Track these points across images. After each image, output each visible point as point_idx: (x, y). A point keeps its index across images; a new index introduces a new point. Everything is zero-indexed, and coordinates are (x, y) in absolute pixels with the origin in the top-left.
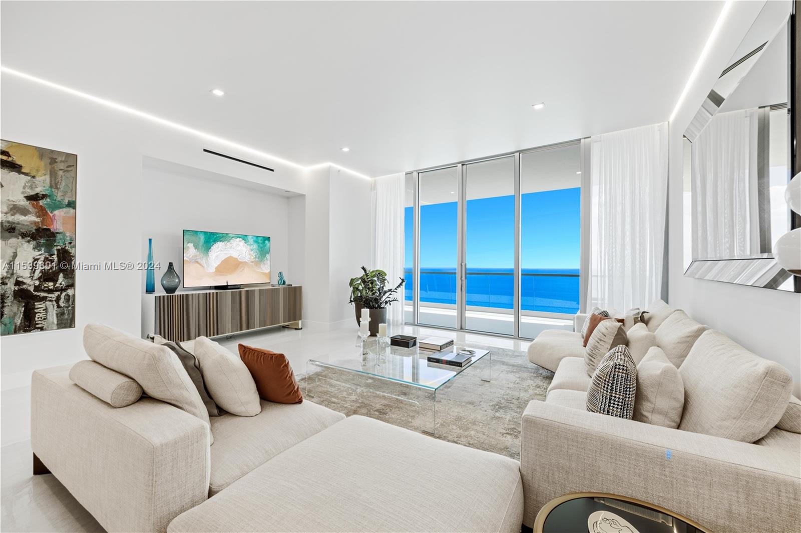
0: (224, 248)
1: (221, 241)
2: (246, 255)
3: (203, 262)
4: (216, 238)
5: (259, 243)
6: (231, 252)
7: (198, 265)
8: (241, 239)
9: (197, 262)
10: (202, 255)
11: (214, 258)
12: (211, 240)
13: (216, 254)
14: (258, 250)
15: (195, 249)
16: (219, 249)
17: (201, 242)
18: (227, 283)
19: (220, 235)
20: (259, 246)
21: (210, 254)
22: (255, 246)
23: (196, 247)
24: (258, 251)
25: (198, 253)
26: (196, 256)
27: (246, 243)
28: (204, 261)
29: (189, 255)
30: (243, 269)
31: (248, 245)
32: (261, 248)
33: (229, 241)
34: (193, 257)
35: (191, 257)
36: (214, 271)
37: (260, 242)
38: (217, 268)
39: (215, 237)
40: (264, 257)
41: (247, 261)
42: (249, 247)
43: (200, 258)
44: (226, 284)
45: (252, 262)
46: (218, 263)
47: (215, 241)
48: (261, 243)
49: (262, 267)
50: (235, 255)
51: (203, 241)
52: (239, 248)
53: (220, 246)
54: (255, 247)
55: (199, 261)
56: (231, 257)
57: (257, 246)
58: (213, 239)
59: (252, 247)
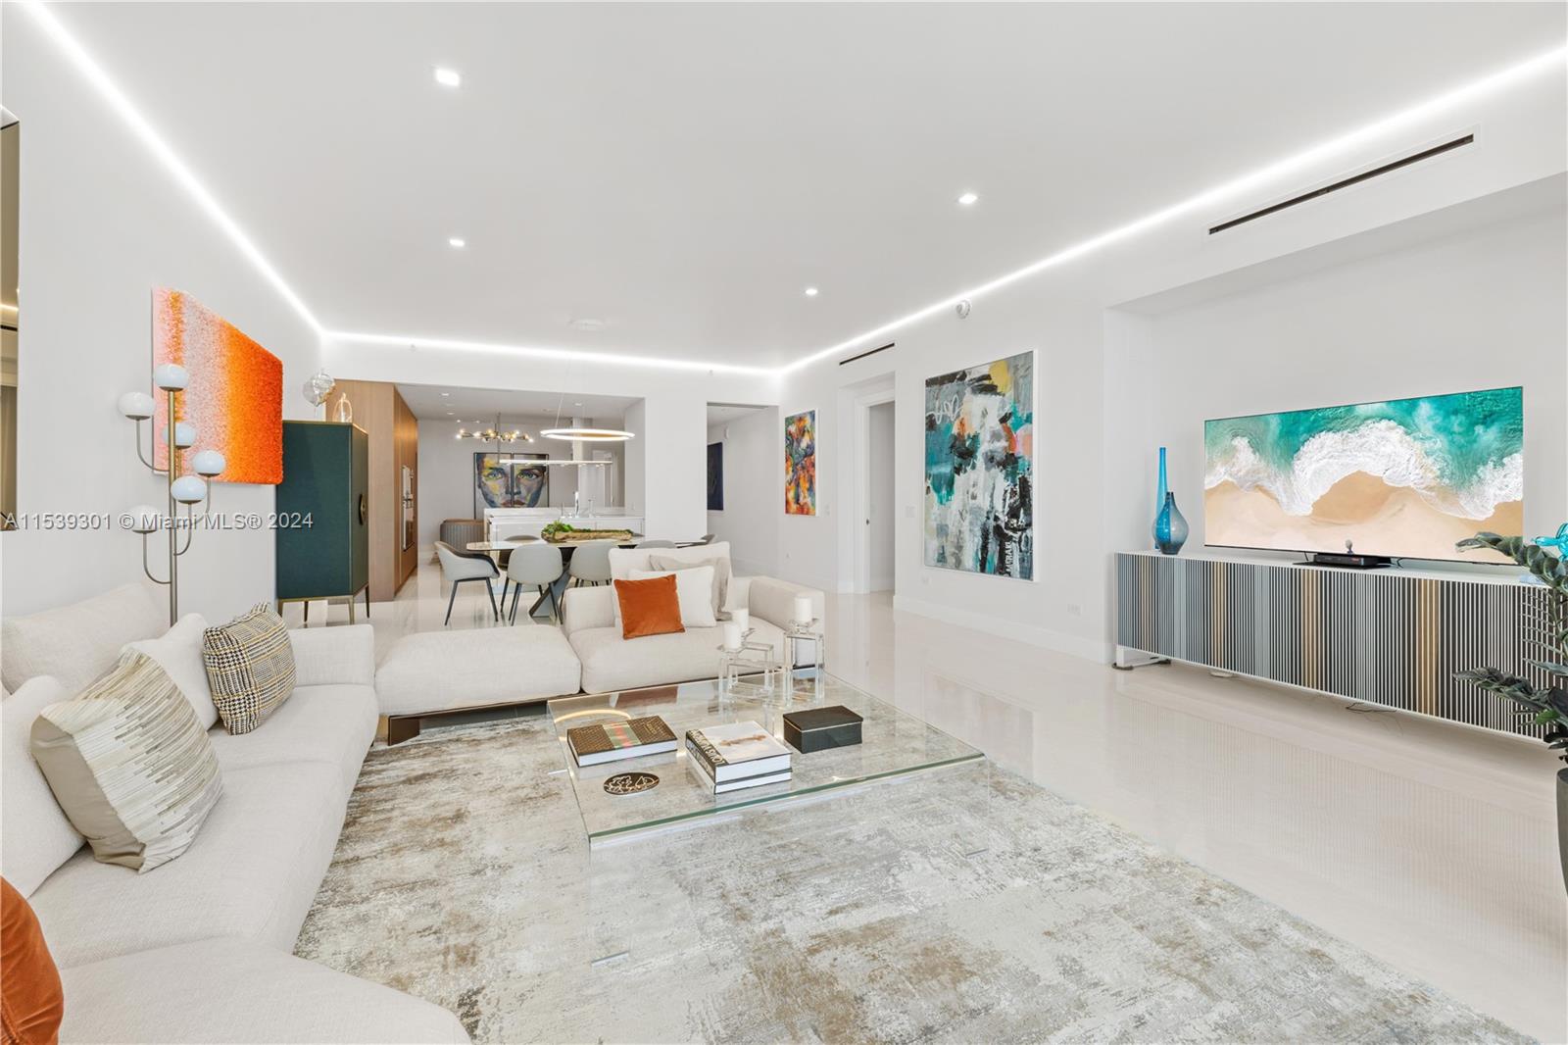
0: (1340, 447)
1: (1330, 430)
2: (1411, 467)
3: (1277, 487)
4: (1314, 421)
5: (1452, 433)
6: (1362, 459)
7: (1260, 493)
8: (1392, 423)
9: (1260, 488)
10: (1273, 468)
11: (1308, 476)
12: (1302, 429)
13: (1313, 466)
14: (1450, 452)
15: (1254, 453)
16: (1325, 452)
17: (1271, 434)
18: (1350, 547)
19: (1328, 413)
20: (1452, 442)
21: (1297, 465)
22: (1440, 443)
23: (1256, 447)
24: (1448, 457)
25: (1263, 463)
26: (1256, 471)
27: (1407, 433)
28: (1278, 484)
29: (1235, 469)
30: (1401, 510)
31: (1415, 439)
32: (1460, 447)
33: (1355, 429)
34: (1248, 473)
35: (1241, 473)
36: (1310, 512)
37: (1456, 428)
38: (1316, 505)
39: (1312, 418)
40: (1471, 475)
41: (1412, 485)
42: (1418, 444)
43: (1269, 477)
44: (1345, 551)
45: (1430, 489)
46: (1322, 490)
47: (1314, 430)
48: (1460, 434)
49: (1462, 503)
50: (1374, 467)
51: (1278, 432)
52: (1388, 449)
53: (1328, 442)
54: (1439, 445)
55: (1266, 484)
56: (1359, 472)
57: (1445, 441)
58: (1307, 424)
59: (1428, 445)
